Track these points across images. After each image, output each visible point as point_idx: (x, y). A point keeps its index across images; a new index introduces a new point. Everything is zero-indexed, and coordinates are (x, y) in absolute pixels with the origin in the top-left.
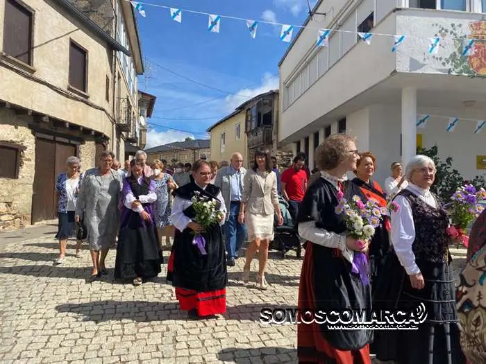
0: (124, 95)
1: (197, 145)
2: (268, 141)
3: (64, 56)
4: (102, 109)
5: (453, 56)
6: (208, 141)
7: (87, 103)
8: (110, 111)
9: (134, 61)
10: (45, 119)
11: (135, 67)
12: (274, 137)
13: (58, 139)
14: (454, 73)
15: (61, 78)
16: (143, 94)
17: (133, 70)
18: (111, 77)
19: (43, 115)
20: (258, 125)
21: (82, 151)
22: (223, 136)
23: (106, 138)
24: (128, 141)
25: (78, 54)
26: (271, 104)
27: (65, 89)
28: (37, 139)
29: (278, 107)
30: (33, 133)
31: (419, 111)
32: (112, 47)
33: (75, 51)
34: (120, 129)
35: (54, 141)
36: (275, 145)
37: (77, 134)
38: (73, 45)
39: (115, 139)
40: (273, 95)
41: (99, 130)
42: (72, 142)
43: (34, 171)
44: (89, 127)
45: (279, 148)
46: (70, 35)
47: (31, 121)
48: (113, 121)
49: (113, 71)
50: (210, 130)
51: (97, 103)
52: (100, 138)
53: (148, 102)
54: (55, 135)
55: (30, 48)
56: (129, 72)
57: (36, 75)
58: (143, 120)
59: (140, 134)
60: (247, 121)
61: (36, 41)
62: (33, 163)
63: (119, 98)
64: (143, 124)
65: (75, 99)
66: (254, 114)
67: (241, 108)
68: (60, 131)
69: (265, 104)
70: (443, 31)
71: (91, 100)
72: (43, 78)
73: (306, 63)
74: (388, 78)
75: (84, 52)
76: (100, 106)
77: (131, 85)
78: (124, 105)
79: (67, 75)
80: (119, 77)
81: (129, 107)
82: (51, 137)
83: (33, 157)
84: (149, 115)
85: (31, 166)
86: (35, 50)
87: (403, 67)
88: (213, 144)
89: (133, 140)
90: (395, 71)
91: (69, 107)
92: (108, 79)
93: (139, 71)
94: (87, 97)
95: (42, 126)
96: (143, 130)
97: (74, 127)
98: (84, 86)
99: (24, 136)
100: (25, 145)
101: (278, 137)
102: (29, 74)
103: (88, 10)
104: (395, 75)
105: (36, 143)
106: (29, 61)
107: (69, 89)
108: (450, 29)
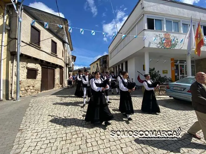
0: (68, 56)
2: (106, 67)
3: (50, 44)
4: (61, 59)
5: (160, 43)
6: (90, 68)
7: (57, 58)
8: (63, 60)
9: (70, 47)
10: (44, 62)
11: (70, 48)
12: (107, 67)
13: (48, 67)
14: (160, 47)
15: (49, 50)
16: (73, 56)
17: (70, 50)
18: (64, 51)
19: (44, 61)
20: (103, 63)
21: (56, 71)
22: (94, 66)
23: (63, 67)
24: (69, 68)
26: (106, 58)
27: (50, 53)
28: (42, 68)
29: (108, 59)
30: (41, 66)
31: (150, 58)
32: (64, 42)
33: (53, 43)
34: (67, 65)
35: (47, 68)
36: (107, 68)
37: (54, 66)
38: (52, 41)
39: (65, 68)
40: (107, 56)
41: (61, 65)
42: (53, 68)
43: (41, 77)
44: (58, 64)
45: (108, 69)
46: (52, 38)
47: (40, 62)
48: (65, 63)
49: (64, 49)
50: (90, 65)
51: (60, 57)
52: (61, 67)
53: (74, 58)
54: (48, 66)
55: (39, 41)
56: (69, 50)
57: (41, 49)
58: (73, 63)
59: (72, 66)
60: (100, 62)
61: (41, 40)
62: (41, 74)
63: (66, 56)
64: (73, 64)
65: (53, 56)
66: (102, 61)
67: (99, 59)
68: (49, 65)
69: (105, 58)
70: (157, 36)
71: (58, 57)
72: (43, 50)
73: (116, 47)
74: (142, 49)
75: (56, 43)
77: (69, 54)
78: (68, 58)
79: (51, 49)
80: (66, 51)
81: (69, 59)
82: (46, 67)
83: (41, 73)
84: (75, 61)
85: (40, 75)
86: (41, 42)
87: (146, 46)
89: (71, 68)
90: (144, 47)
91: (51, 58)
92: (63, 51)
93: (72, 50)
94: (57, 56)
95: (43, 64)
96: (73, 65)
97: (53, 64)
98: (56, 53)
99: (38, 67)
100: (38, 69)
101: (108, 67)
102: (39, 49)
103: (57, 32)
104: (144, 48)
105: (42, 69)
106: (39, 45)
107: (51, 53)
108: (159, 35)
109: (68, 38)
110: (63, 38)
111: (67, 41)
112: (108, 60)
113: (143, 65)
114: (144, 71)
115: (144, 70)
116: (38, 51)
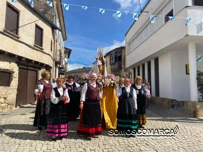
0: (58, 48)
1: (88, 70)
2: (120, 68)
3: (32, 31)
4: (49, 55)
8: (52, 56)
9: (62, 34)
10: (23, 59)
11: (63, 37)
12: (123, 66)
13: (29, 68)
15: (31, 41)
16: (66, 49)
17: (62, 38)
19: (23, 57)
20: (116, 61)
21: (39, 73)
23: (51, 67)
24: (60, 68)
25: (39, 30)
26: (121, 52)
27: (33, 46)
28: (20, 68)
29: (125, 53)
30: (18, 66)
32: (54, 28)
33: (37, 29)
34: (57, 63)
35: (27, 69)
36: (123, 70)
37: (37, 66)
38: (37, 26)
39: (54, 68)
40: (123, 48)
41: (47, 64)
42: (35, 69)
43: (18, 83)
44: (43, 63)
45: (125, 71)
46: (36, 22)
47: (17, 60)
48: (54, 60)
49: (54, 38)
51: (47, 52)
52: (48, 68)
53: (68, 52)
54: (28, 66)
55: (18, 27)
56: (61, 39)
57: (19, 39)
58: (66, 60)
60: (110, 59)
61: (20, 24)
62: (17, 79)
63: (56, 50)
65: (37, 50)
66: (114, 56)
67: (108, 54)
68: (30, 64)
69: (119, 52)
71: (44, 51)
72: (23, 41)
73: (138, 34)
75: (41, 30)
76: (48, 53)
77: (61, 44)
78: (58, 53)
79: (34, 40)
80: (57, 41)
81: (61, 54)
82: (26, 67)
83: (17, 77)
84: (68, 57)
85: (16, 80)
87: (191, 33)
89: (62, 68)
90: (187, 35)
91: (34, 54)
92: (52, 41)
93: (65, 39)
94: (42, 49)
95: (22, 62)
96: (66, 64)
97: (36, 63)
98: (41, 45)
99: (14, 67)
100: (14, 71)
101: (125, 67)
102: (17, 39)
103: (44, 13)
104: (187, 37)
105: (19, 70)
106: (17, 33)
107: (35, 46)
109: (60, 21)
110: (52, 21)
111: (58, 25)
112: (125, 56)
113: (186, 65)
114: (188, 75)
115: (188, 73)
116: (15, 42)
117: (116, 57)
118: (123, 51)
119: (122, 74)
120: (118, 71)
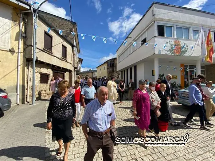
0: (76, 59)
1: (93, 71)
2: (113, 71)
3: (61, 49)
4: (71, 63)
5: (170, 50)
6: (96, 70)
7: (67, 62)
9: (77, 50)
10: (55, 67)
12: (115, 70)
13: (59, 72)
14: (170, 54)
15: (60, 55)
16: (80, 58)
17: (77, 52)
18: (72, 55)
20: (111, 66)
21: (65, 75)
22: (101, 69)
23: (72, 71)
25: (64, 48)
27: (61, 58)
29: (116, 62)
30: (52, 71)
32: (73, 46)
34: (75, 68)
36: (115, 72)
37: (64, 70)
38: (63, 46)
40: (115, 59)
41: (70, 69)
42: (63, 73)
44: (67, 68)
45: (116, 73)
46: (62, 43)
47: (52, 67)
48: (73, 66)
49: (73, 53)
50: (97, 68)
52: (70, 71)
53: (81, 61)
54: (58, 71)
55: (51, 47)
57: (53, 54)
60: (107, 66)
61: (53, 45)
63: (74, 60)
64: (80, 66)
65: (64, 61)
66: (109, 64)
67: (106, 62)
69: (112, 61)
70: (167, 43)
71: (68, 61)
72: (55, 55)
73: (125, 51)
75: (66, 48)
76: (70, 62)
77: (77, 56)
79: (61, 54)
80: (74, 55)
82: (57, 72)
84: (81, 64)
86: (53, 47)
87: (157, 53)
88: (98, 71)
89: (78, 71)
91: (62, 63)
93: (79, 52)
94: (67, 60)
95: (55, 68)
96: (80, 68)
97: (63, 68)
98: (66, 57)
99: (49, 71)
100: (50, 74)
102: (51, 54)
103: (66, 36)
104: (154, 54)
105: (53, 73)
106: (51, 50)
107: (62, 58)
108: (169, 42)
109: (76, 42)
110: (72, 42)
111: (75, 44)
112: (116, 64)
113: (153, 70)
115: (153, 75)
116: (50, 56)
117: (111, 64)
118: (115, 61)
119: (114, 74)
120: (112, 73)
